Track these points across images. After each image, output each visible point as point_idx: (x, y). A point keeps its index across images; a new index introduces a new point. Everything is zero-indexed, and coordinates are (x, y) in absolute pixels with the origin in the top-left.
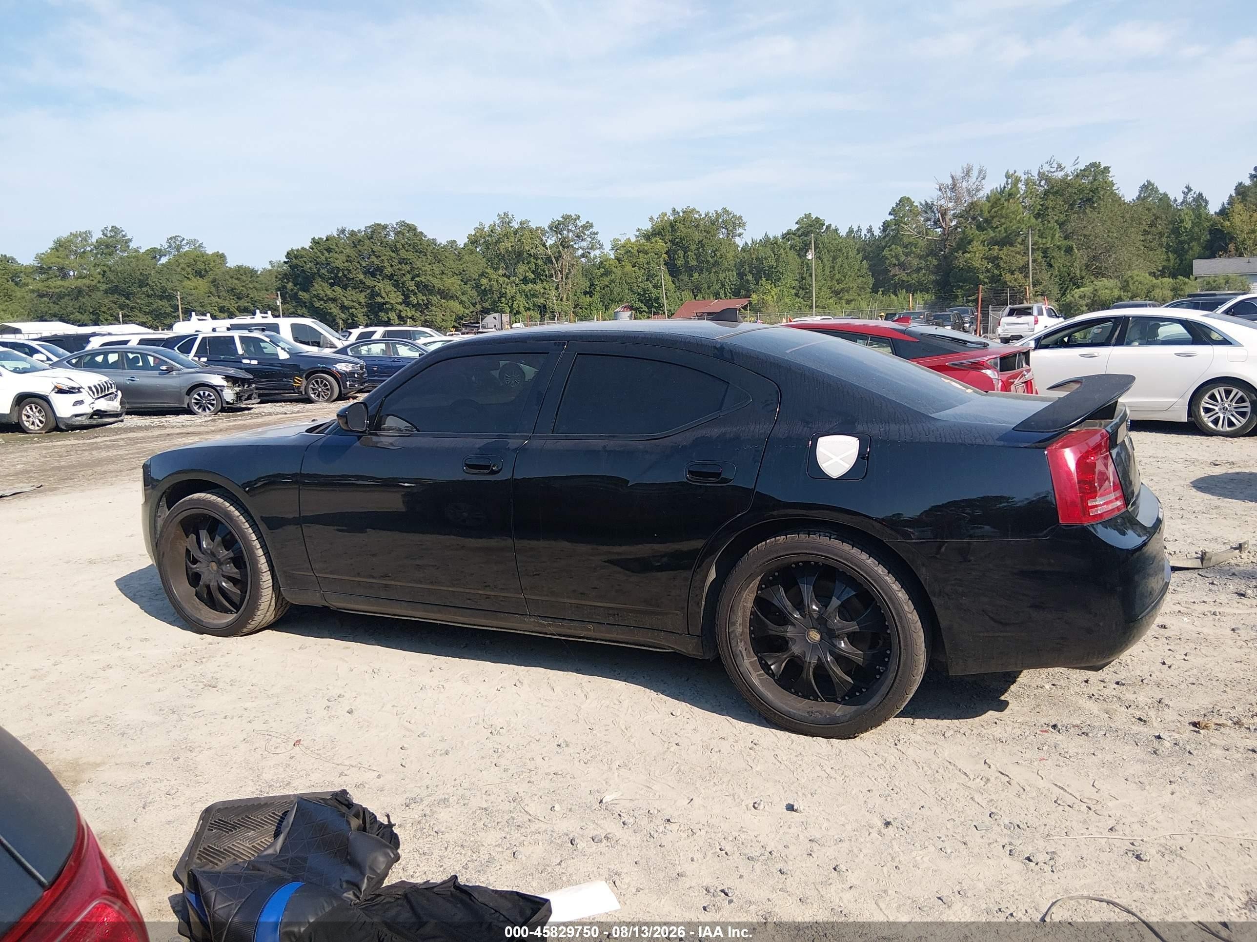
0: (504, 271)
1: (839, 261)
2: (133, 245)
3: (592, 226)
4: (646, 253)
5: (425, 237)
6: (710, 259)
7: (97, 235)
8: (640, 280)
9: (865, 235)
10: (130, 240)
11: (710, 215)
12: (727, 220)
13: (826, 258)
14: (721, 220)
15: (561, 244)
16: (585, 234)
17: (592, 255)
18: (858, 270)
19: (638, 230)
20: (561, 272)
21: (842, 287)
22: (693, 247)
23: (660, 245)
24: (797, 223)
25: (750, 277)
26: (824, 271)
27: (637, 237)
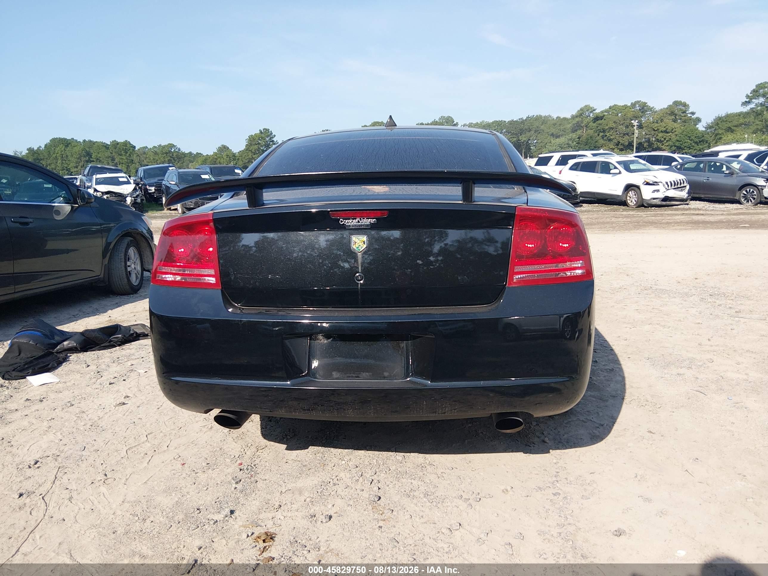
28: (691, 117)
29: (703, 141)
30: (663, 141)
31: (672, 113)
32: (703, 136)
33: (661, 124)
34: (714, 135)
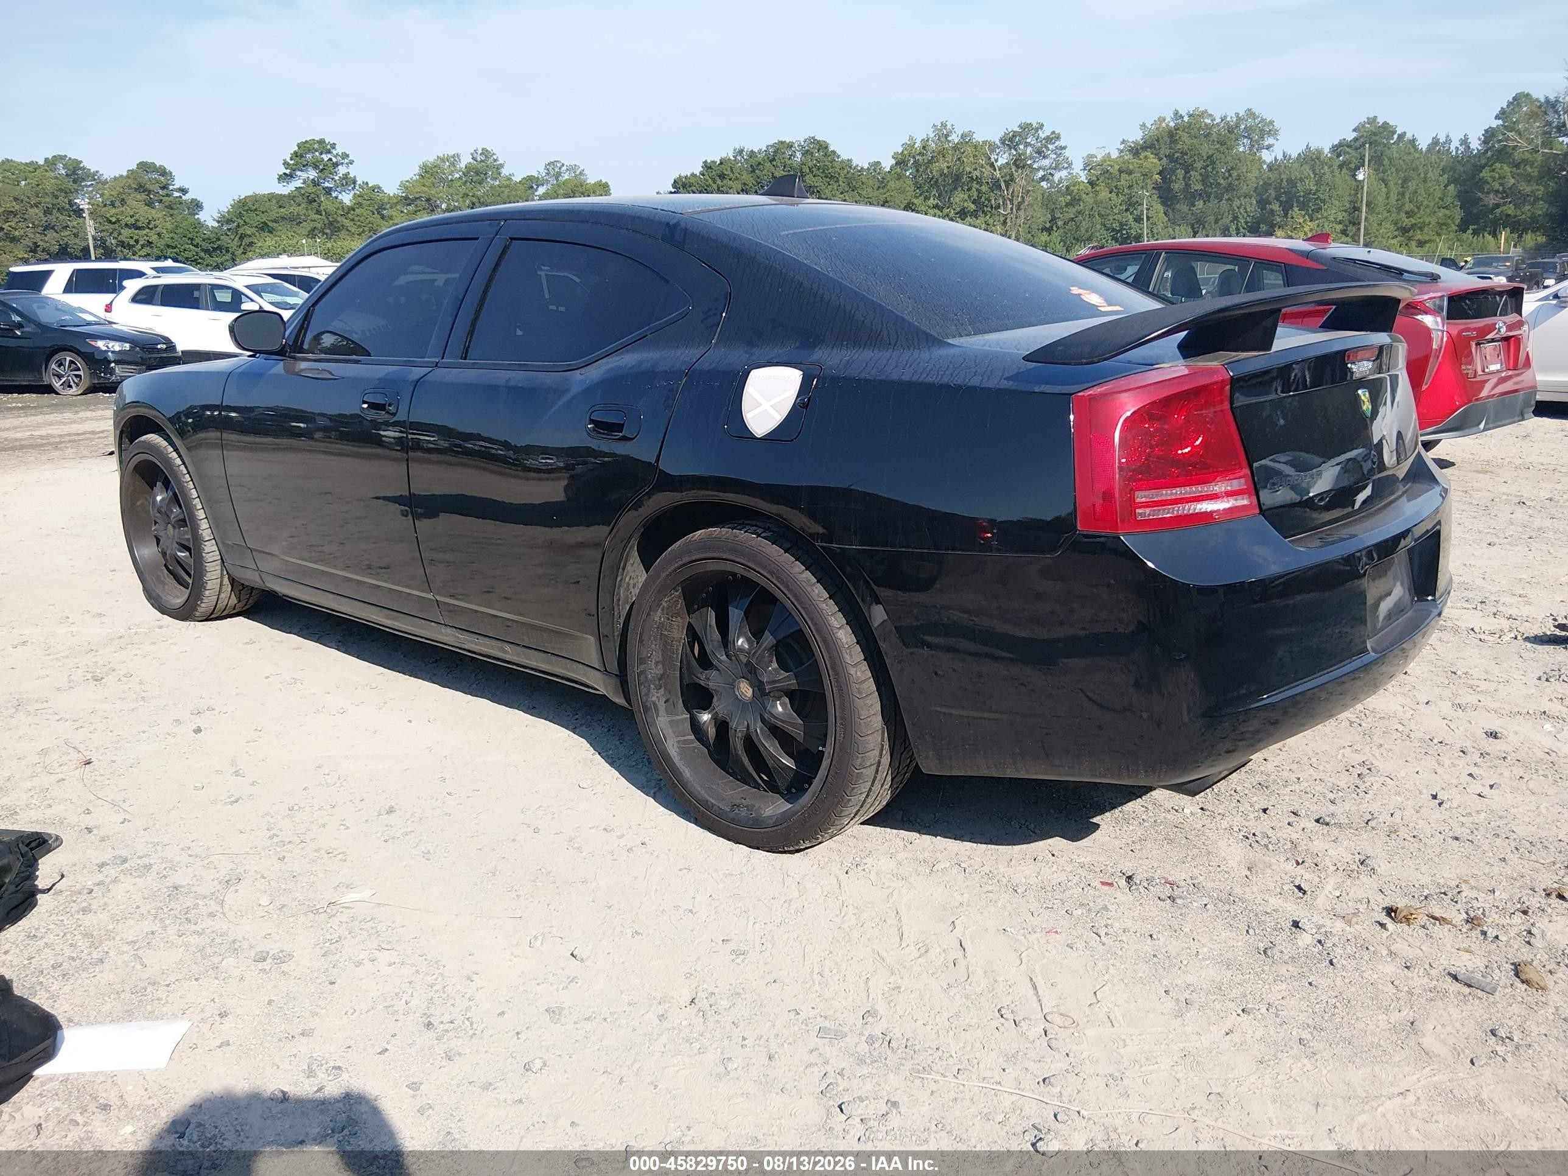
0: (936, 201)
1: (1412, 185)
2: (505, 172)
3: (1058, 138)
4: (1130, 173)
5: (838, 157)
6: (1222, 181)
7: (465, 160)
8: (1116, 211)
9: (1457, 148)
10: (502, 166)
11: (1229, 119)
12: (1251, 126)
13: (1393, 179)
14: (1243, 127)
15: (1015, 163)
16: (1048, 149)
17: (1056, 178)
18: (1440, 198)
19: (1123, 142)
20: (1011, 201)
21: (1414, 221)
22: (1199, 165)
23: (1152, 162)
24: (1354, 130)
25: (1276, 207)
26: (1387, 198)
27: (1122, 151)
28: (181, 197)
29: (219, 248)
30: (133, 246)
31: (141, 188)
32: (219, 239)
33: (123, 209)
34: (238, 236)
